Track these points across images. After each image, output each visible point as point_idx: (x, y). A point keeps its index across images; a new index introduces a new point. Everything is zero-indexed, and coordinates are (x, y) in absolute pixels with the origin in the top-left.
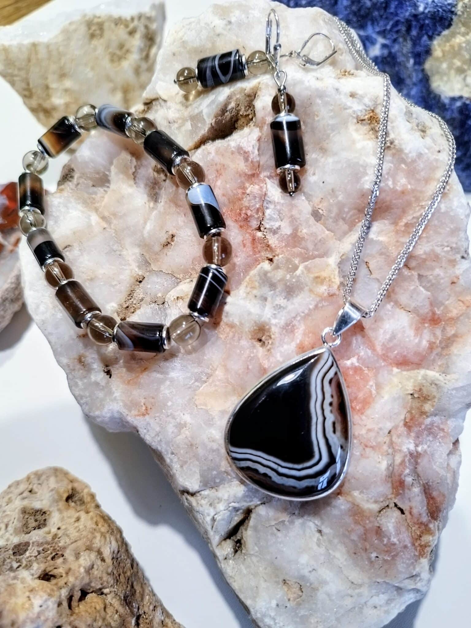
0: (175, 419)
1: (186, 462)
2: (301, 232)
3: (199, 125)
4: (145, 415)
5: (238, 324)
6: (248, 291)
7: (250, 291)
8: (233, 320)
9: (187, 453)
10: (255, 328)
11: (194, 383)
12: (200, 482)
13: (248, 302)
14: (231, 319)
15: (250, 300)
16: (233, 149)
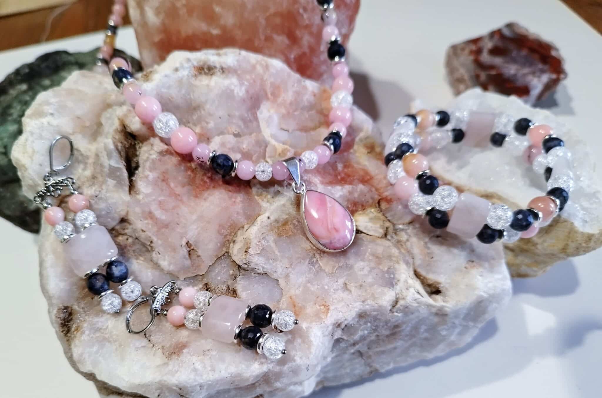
0: (339, 289)
1: (373, 294)
2: (244, 149)
3: (118, 174)
4: (329, 308)
5: (287, 217)
6: (267, 201)
7: (267, 199)
8: (283, 218)
9: (366, 291)
10: (295, 207)
11: (315, 268)
12: (390, 288)
13: (274, 203)
14: (282, 220)
15: (274, 202)
16: (158, 158)
